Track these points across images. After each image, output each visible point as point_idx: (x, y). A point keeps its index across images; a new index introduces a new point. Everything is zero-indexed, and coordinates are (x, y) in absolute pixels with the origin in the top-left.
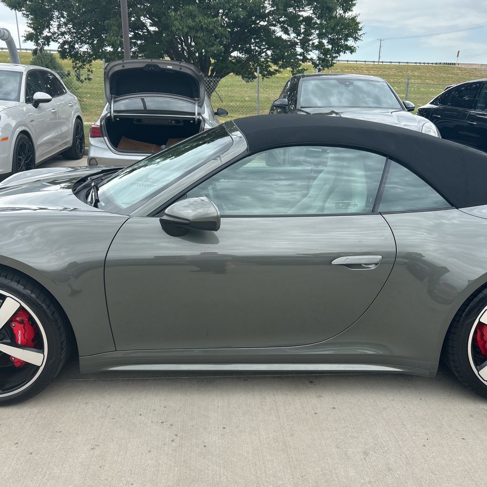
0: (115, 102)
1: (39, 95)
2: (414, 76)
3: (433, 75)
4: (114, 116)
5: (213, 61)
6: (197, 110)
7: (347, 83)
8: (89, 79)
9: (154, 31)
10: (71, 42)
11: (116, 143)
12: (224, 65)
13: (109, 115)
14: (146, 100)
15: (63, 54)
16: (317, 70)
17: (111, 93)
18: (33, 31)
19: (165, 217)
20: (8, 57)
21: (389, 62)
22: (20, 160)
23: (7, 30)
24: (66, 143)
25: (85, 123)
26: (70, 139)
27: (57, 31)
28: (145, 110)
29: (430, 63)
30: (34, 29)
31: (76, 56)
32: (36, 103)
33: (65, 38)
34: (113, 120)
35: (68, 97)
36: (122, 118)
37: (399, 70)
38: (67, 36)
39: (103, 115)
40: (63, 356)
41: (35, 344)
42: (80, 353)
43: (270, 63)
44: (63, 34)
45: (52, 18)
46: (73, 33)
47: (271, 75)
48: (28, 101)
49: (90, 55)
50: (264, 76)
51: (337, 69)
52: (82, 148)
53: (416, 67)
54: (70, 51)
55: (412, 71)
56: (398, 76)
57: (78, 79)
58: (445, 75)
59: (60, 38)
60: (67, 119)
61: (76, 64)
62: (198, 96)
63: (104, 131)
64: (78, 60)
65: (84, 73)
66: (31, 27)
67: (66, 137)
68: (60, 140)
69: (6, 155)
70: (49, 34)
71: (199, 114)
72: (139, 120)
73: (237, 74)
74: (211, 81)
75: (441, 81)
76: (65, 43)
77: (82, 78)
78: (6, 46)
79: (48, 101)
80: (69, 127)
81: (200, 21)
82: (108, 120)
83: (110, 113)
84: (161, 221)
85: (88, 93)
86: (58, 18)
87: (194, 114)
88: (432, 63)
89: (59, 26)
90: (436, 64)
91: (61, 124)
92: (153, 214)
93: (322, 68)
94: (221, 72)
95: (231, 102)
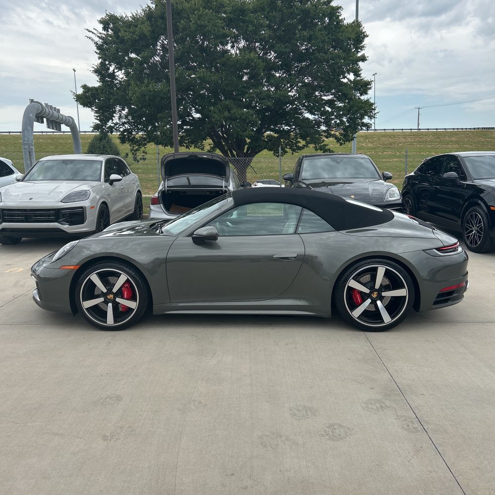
0: (168, 180)
1: (113, 177)
2: (452, 142)
3: (471, 140)
4: (167, 190)
5: (248, 141)
6: (224, 184)
7: (339, 160)
8: (144, 159)
9: (198, 118)
10: (130, 129)
11: (168, 209)
12: (257, 144)
13: (164, 189)
14: (190, 178)
15: (123, 139)
16: (339, 145)
17: (166, 175)
18: (99, 123)
19: (194, 236)
20: (69, 139)
21: (427, 129)
22: (101, 221)
23: (72, 118)
24: (128, 211)
25: (143, 196)
26: (132, 208)
27: (118, 122)
28: (190, 185)
29: (468, 129)
30: (100, 120)
31: (133, 141)
32: (112, 182)
33: (125, 127)
34: (166, 192)
35: (132, 177)
36: (173, 192)
37: (436, 137)
38: (126, 126)
39: (159, 189)
40: (146, 304)
41: (133, 298)
42: (154, 303)
43: (299, 140)
44: (124, 124)
45: (115, 112)
46: (131, 122)
47: (300, 150)
48: (106, 181)
49: (145, 139)
50: (294, 150)
51: (374, 138)
52: (140, 214)
53: (453, 133)
54: (129, 137)
55: (449, 137)
56: (436, 142)
57: (135, 159)
58: (483, 140)
59: (121, 128)
60: (131, 193)
61: (133, 147)
62: (225, 175)
63: (161, 200)
64: (135, 143)
65: (140, 155)
66: (98, 120)
67: (129, 207)
68: (124, 209)
69: (92, 218)
70: (112, 125)
71: (226, 187)
72: (184, 192)
73: (270, 150)
74: (242, 160)
75: (479, 145)
76: (125, 131)
77: (138, 158)
78: (70, 130)
79: (119, 180)
80: (131, 199)
81: (234, 113)
82: (163, 193)
83: (165, 188)
84: (192, 238)
85: (140, 169)
86: (119, 111)
87: (222, 187)
88: (470, 129)
89: (120, 117)
90: (474, 129)
91: (127, 196)
92: (189, 236)
93: (343, 142)
94: (255, 150)
95: (272, 173)
